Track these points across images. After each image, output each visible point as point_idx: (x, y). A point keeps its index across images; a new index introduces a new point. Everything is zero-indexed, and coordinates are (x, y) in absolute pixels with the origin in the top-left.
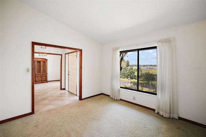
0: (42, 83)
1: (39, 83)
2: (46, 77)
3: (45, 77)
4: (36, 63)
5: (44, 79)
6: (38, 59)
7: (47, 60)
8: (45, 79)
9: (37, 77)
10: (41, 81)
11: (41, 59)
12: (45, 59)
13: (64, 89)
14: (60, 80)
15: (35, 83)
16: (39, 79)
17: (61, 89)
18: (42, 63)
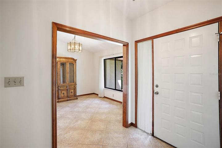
0: (68, 100)
1: (64, 101)
2: (75, 89)
3: (73, 91)
4: (59, 65)
5: (71, 94)
6: (62, 59)
7: (75, 61)
8: (73, 94)
9: (61, 90)
10: (68, 97)
11: (67, 60)
12: (73, 59)
13: (134, 125)
14: (121, 102)
15: (58, 102)
16: (63, 94)
17: (126, 124)
18: (68, 66)
